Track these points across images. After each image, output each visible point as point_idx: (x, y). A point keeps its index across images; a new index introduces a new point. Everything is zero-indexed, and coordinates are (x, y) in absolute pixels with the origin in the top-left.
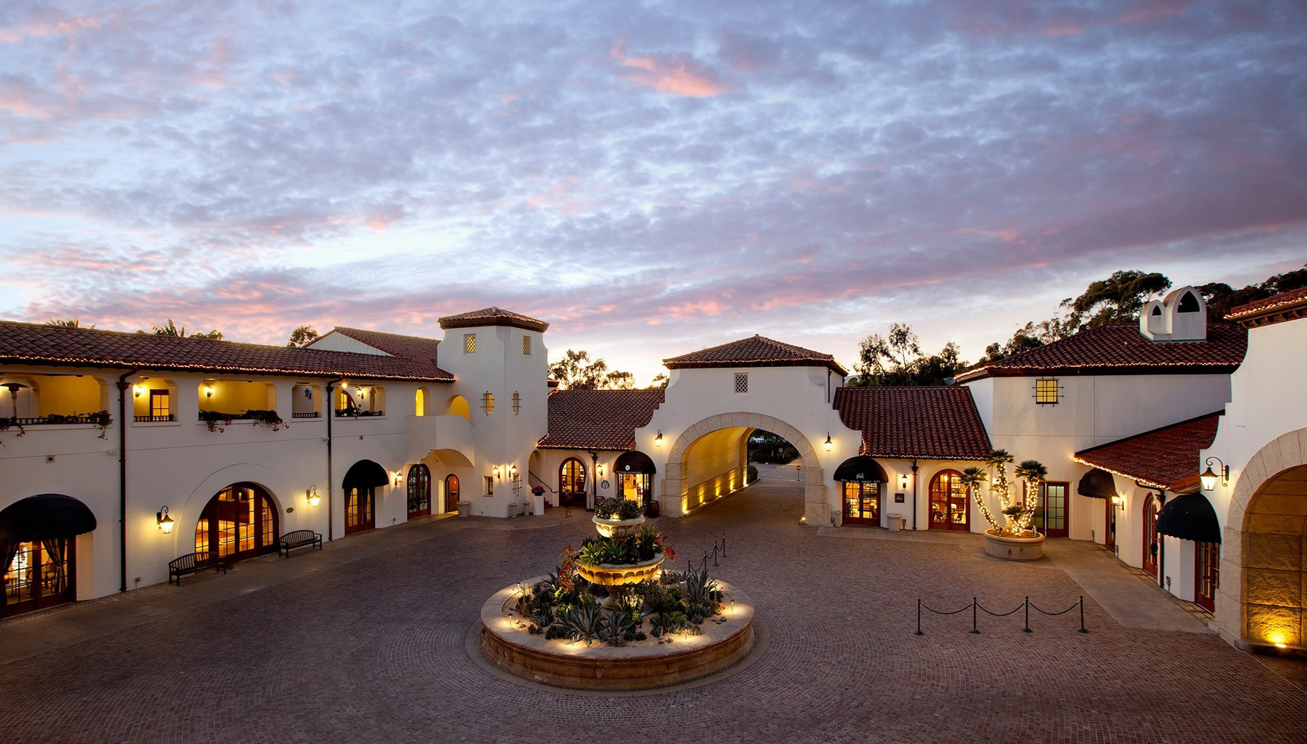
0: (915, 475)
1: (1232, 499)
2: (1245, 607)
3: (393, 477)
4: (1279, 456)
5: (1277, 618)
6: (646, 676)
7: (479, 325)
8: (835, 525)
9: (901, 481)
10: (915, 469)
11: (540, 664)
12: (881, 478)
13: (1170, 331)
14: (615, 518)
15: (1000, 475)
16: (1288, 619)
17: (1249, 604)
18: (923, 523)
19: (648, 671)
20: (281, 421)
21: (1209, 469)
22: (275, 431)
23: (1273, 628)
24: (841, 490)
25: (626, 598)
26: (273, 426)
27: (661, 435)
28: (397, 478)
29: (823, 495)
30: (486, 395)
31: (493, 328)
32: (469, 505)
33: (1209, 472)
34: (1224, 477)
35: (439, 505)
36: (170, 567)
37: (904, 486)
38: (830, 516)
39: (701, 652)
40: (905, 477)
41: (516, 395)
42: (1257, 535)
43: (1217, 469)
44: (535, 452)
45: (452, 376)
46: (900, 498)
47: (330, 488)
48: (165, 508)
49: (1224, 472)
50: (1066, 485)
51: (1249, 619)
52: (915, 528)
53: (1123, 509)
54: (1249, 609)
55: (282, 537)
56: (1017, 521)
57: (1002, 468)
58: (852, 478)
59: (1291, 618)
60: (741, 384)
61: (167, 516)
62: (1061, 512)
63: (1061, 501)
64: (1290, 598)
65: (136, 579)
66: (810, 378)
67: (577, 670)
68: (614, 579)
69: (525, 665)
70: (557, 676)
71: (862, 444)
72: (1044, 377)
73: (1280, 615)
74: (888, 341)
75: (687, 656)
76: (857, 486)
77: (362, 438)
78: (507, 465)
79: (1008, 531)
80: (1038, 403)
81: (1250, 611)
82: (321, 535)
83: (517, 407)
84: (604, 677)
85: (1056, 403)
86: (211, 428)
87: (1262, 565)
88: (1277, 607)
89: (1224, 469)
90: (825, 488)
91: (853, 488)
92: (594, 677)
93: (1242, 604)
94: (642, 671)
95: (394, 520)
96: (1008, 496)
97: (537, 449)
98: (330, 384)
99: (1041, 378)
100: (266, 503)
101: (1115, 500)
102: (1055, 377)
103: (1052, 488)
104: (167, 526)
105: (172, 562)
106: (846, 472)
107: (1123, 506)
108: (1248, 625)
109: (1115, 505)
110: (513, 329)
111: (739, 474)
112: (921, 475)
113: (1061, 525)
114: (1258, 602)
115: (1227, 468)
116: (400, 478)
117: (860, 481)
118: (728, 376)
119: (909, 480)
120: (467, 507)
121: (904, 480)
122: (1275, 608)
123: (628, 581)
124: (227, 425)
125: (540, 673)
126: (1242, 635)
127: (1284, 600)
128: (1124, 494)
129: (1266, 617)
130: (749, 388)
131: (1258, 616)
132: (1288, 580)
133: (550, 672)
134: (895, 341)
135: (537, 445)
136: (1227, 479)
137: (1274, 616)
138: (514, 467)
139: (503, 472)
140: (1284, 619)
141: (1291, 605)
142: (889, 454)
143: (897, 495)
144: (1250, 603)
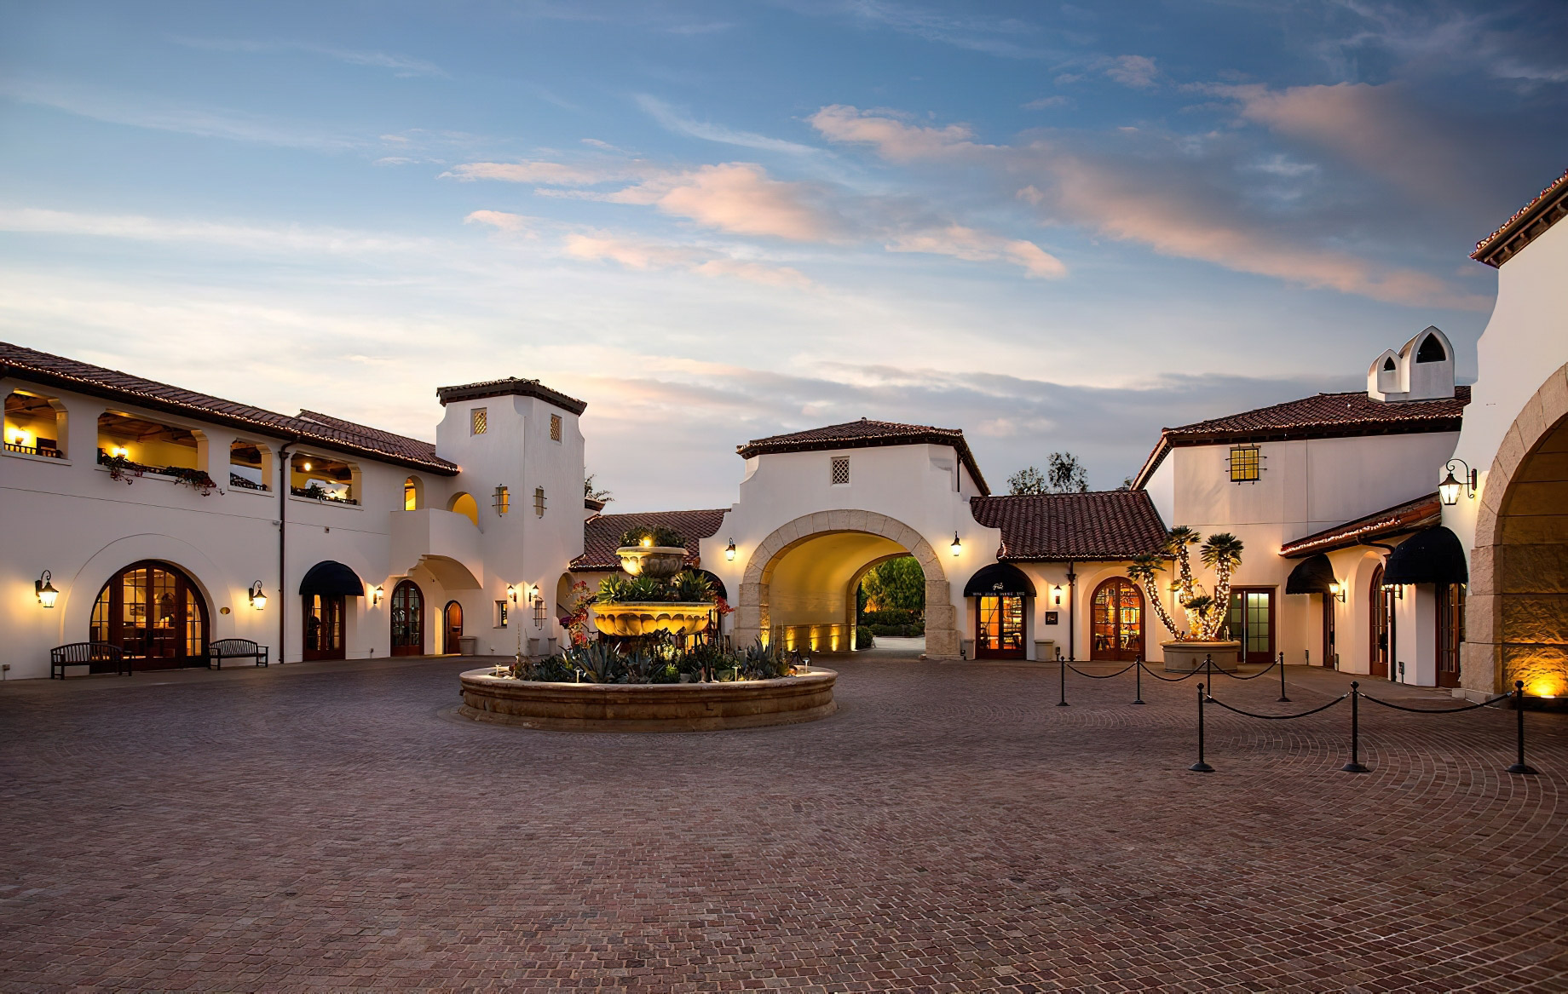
0: (1072, 585)
1: (1481, 505)
2: (1499, 649)
3: (371, 591)
4: (1541, 414)
5: (1543, 661)
6: (677, 717)
7: (492, 395)
8: (965, 658)
9: (1053, 593)
10: (1071, 578)
11: (531, 706)
12: (1027, 593)
13: (1407, 389)
14: (647, 543)
15: (1182, 561)
16: (1557, 660)
17: (1504, 644)
18: (1083, 652)
19: (679, 710)
20: (215, 486)
21: (1450, 476)
22: (205, 495)
23: (1536, 674)
24: (974, 612)
25: (659, 647)
26: (202, 490)
27: (734, 546)
28: (376, 595)
29: (950, 617)
30: (501, 490)
31: (510, 399)
32: (474, 640)
33: (1451, 480)
34: (1471, 486)
35: (436, 644)
36: (52, 655)
37: (1058, 601)
38: (959, 647)
39: (755, 693)
40: (1058, 588)
41: (540, 493)
42: (1514, 548)
43: (1461, 476)
44: (565, 575)
45: (456, 466)
46: (1052, 618)
47: (282, 590)
48: (47, 574)
49: (1470, 479)
50: (1270, 590)
51: (1504, 665)
52: (1072, 658)
53: (1344, 601)
54: (1505, 651)
55: (214, 643)
56: (1203, 617)
57: (1185, 551)
58: (988, 591)
59: (1562, 659)
60: (840, 473)
61: (48, 584)
62: (1265, 629)
63: (1265, 614)
64: (1560, 632)
65: (4, 666)
66: (931, 459)
67: (579, 709)
68: (642, 622)
69: (511, 713)
70: (552, 720)
71: (1002, 547)
72: (1241, 445)
73: (1546, 656)
74: (1047, 479)
75: (734, 694)
76: (994, 600)
77: (328, 530)
78: (526, 584)
79: (1192, 637)
80: (1232, 481)
81: (1507, 654)
82: (267, 648)
83: (540, 508)
84: (617, 717)
85: (1258, 479)
86: (115, 476)
87: (1522, 590)
88: (1544, 646)
89: (1470, 474)
90: (952, 608)
91: (988, 603)
92: (603, 717)
93: (1496, 645)
94: (671, 710)
95: (372, 651)
96: (1193, 589)
97: (569, 572)
98: (284, 448)
99: (1236, 445)
100: (193, 598)
101: (1333, 588)
102: (1255, 444)
103: (1252, 597)
104: (48, 597)
105: (56, 649)
106: (979, 585)
107: (1344, 596)
108: (1503, 675)
109: (1334, 595)
110: (536, 401)
111: (845, 632)
112: (1079, 585)
113: (1265, 648)
114: (1517, 640)
115: (1474, 472)
116: (380, 594)
117: (998, 593)
118: (822, 461)
119: (1064, 592)
120: (471, 643)
121: (1058, 592)
122: (1540, 648)
123: (662, 625)
124: (137, 476)
125: (529, 719)
126: (1496, 689)
127: (1553, 635)
128: (1344, 580)
129: (1527, 660)
130: (850, 476)
131: (1517, 660)
132: (1557, 607)
133: (543, 716)
134: (1056, 477)
135: (569, 566)
136: (1474, 487)
137: (1538, 658)
138: (536, 587)
139: (522, 594)
140: (1549, 661)
141: (1561, 642)
142: (1036, 555)
143: (1048, 614)
144: (1506, 643)
